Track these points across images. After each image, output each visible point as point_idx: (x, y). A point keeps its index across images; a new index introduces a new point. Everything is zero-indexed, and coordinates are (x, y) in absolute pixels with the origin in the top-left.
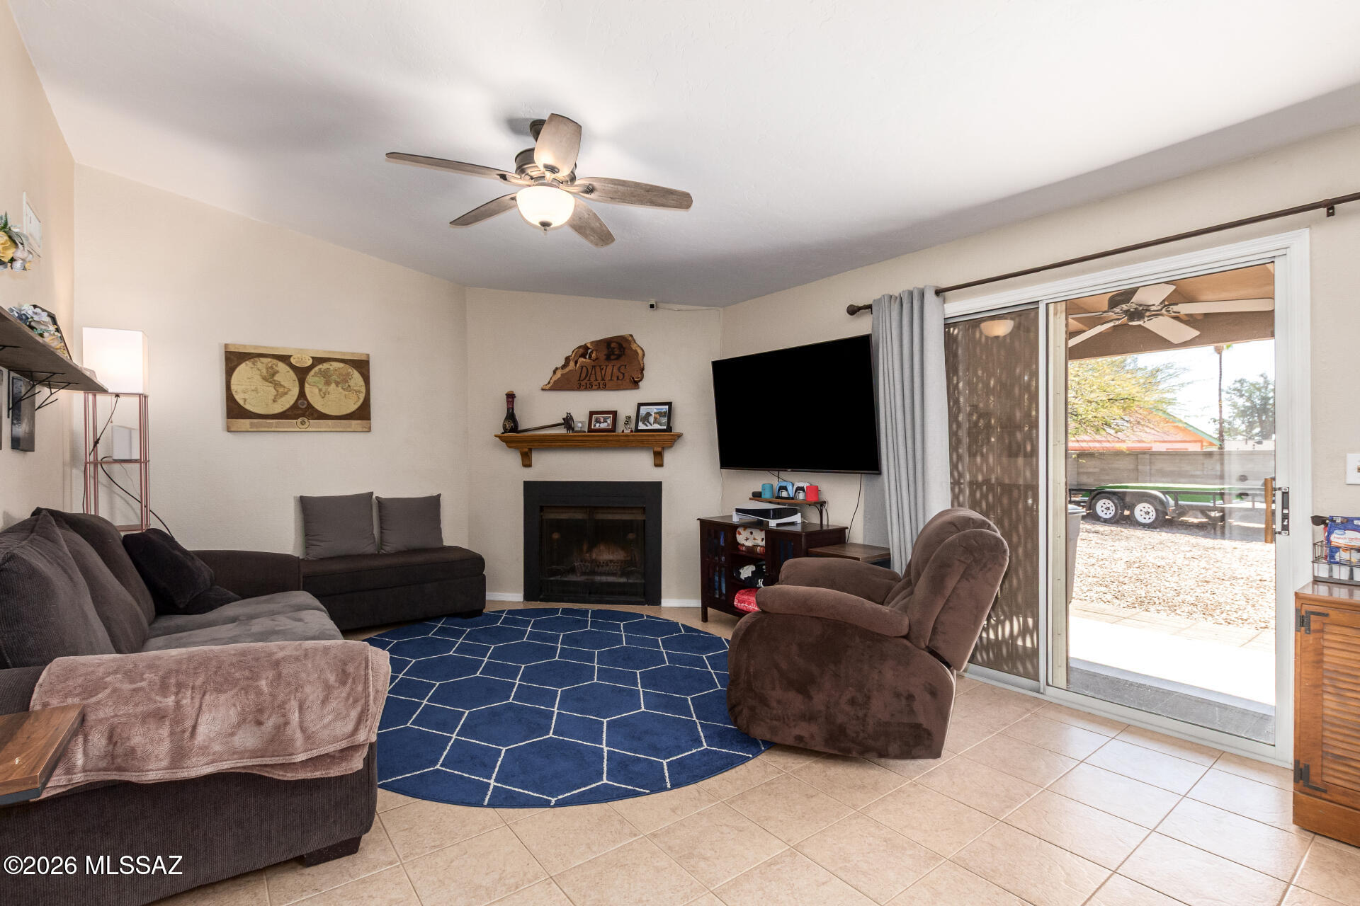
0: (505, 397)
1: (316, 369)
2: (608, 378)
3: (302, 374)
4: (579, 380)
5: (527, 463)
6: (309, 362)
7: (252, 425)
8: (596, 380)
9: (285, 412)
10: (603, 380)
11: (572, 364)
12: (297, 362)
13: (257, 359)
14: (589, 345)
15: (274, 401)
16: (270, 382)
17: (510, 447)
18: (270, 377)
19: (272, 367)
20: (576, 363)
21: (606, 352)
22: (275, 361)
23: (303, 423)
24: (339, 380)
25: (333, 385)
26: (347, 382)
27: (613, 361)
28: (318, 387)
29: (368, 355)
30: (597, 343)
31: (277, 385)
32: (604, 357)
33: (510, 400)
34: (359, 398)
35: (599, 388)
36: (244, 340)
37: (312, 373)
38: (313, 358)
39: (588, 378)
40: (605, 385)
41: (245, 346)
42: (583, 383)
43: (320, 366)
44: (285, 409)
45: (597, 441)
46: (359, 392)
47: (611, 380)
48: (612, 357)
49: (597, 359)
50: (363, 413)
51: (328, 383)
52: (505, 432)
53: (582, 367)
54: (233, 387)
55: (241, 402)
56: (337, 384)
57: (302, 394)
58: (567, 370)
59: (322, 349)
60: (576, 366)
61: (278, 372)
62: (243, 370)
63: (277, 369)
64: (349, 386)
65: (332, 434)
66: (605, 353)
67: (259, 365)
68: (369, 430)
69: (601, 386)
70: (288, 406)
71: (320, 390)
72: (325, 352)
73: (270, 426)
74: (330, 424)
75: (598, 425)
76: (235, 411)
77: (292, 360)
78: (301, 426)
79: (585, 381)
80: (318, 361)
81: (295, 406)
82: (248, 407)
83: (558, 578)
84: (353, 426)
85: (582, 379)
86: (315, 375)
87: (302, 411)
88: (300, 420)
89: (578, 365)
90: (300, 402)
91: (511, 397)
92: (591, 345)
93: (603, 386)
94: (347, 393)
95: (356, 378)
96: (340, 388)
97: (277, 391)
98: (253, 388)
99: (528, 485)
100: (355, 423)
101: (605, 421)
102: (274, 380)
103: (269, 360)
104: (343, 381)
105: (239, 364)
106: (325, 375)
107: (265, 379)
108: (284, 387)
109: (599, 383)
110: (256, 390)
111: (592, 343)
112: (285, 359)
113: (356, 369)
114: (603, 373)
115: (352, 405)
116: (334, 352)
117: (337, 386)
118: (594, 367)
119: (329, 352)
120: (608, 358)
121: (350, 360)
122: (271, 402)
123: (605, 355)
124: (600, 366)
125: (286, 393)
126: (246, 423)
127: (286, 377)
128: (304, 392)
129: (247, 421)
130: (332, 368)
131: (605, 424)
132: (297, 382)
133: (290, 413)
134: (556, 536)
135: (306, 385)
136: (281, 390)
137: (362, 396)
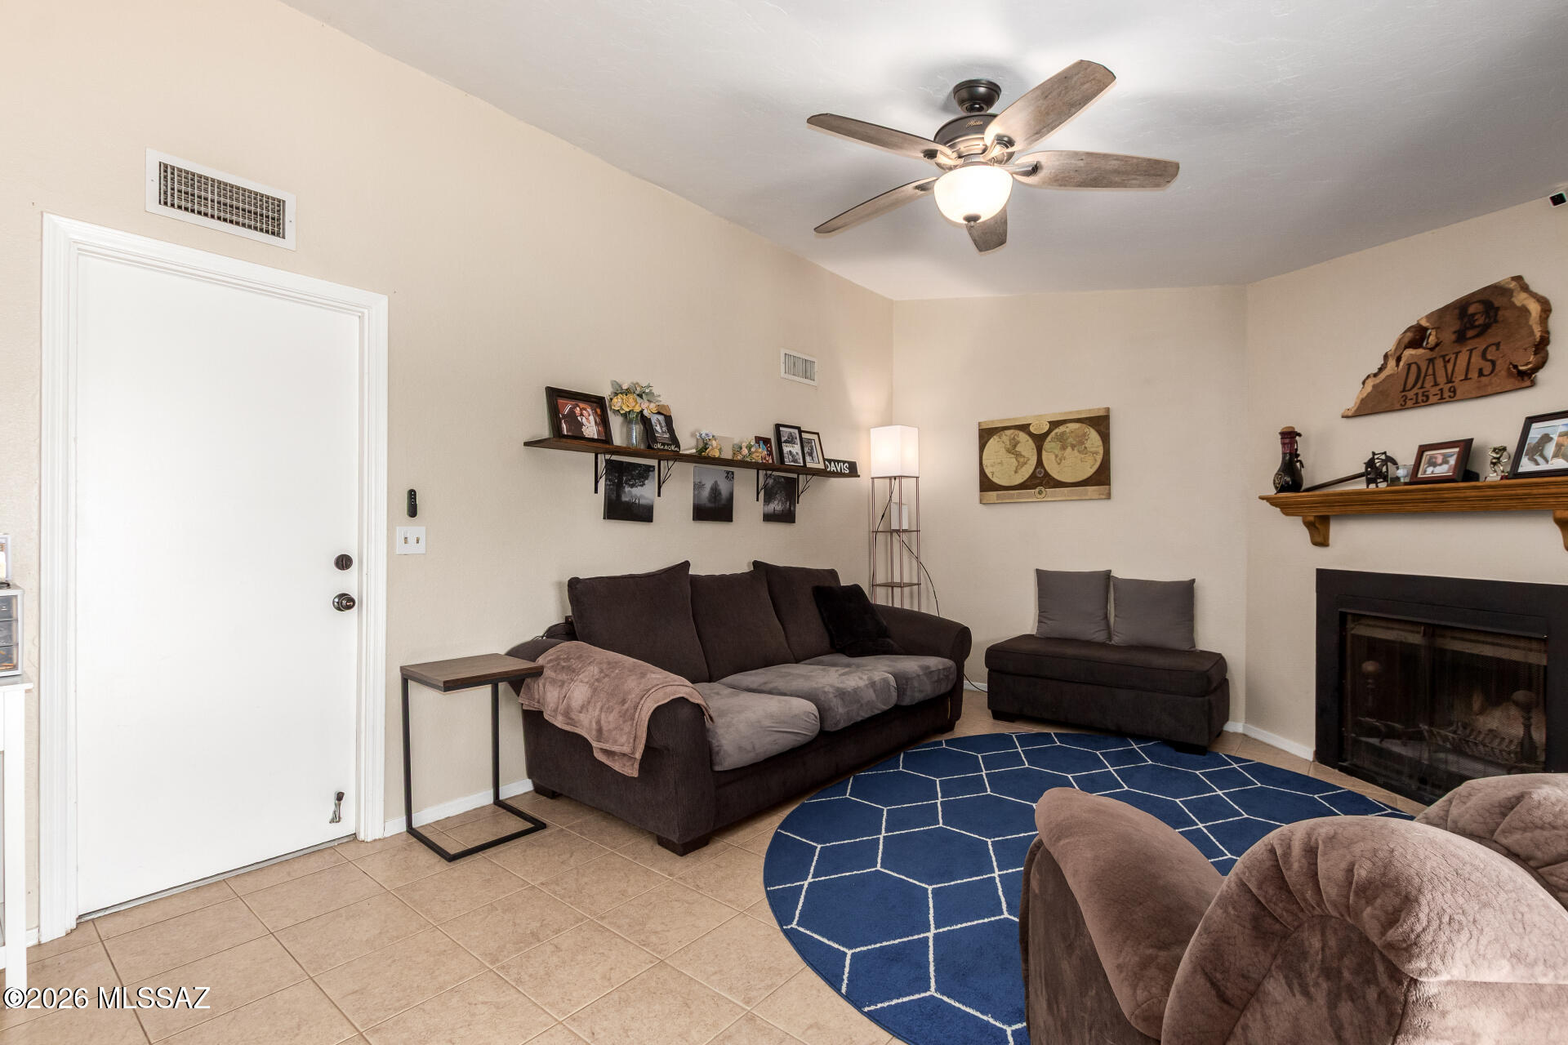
0: (1280, 437)
1: (1053, 434)
2: (1459, 376)
3: (1039, 440)
4: (1404, 391)
5: (1320, 539)
6: (1046, 427)
7: (998, 497)
8: (1436, 384)
9: (1025, 482)
10: (1450, 381)
11: (1392, 363)
12: (1036, 429)
13: (1002, 432)
14: (1424, 323)
15: (1016, 472)
16: (1013, 454)
17: (1287, 514)
18: (1012, 449)
19: (1014, 439)
20: (1399, 360)
21: (1456, 326)
22: (1017, 432)
23: (1040, 493)
24: (1074, 442)
25: (1069, 449)
26: (1083, 443)
27: (1470, 341)
28: (1054, 453)
29: (1108, 410)
30: (1440, 315)
31: (1018, 455)
32: (1453, 337)
33: (1287, 441)
34: (1096, 460)
35: (1442, 400)
36: (995, 415)
37: (1049, 438)
38: (1050, 422)
39: (1419, 385)
40: (1454, 392)
41: (993, 422)
42: (1411, 394)
43: (1057, 430)
44: (1025, 479)
45: (1424, 501)
46: (1096, 453)
47: (1466, 378)
48: (1470, 333)
49: (1437, 345)
50: (1101, 477)
51: (1064, 448)
52: (1279, 492)
53: (1409, 365)
54: (984, 462)
55: (990, 476)
56: (1073, 447)
57: (1040, 463)
58: (1383, 376)
59: (1058, 411)
60: (1397, 365)
61: (1019, 442)
62: (993, 443)
63: (1018, 439)
64: (1086, 448)
65: (1067, 503)
66: (1453, 329)
67: (1004, 438)
68: (1109, 496)
69: (1446, 394)
70: (1027, 476)
71: (1056, 456)
72: (1061, 414)
73: (1012, 497)
74: (1066, 492)
75: (1430, 470)
76: (987, 485)
77: (1032, 429)
78: (1039, 496)
79: (1415, 390)
80: (1055, 424)
81: (1033, 476)
82: (995, 480)
83: (1375, 741)
84: (1089, 493)
85: (1409, 386)
86: (1052, 441)
87: (1041, 480)
88: (1037, 490)
89: (1401, 364)
90: (1038, 470)
91: (1289, 437)
92: (1428, 321)
93: (1450, 395)
94: (1083, 456)
95: (1094, 437)
96: (1076, 451)
97: (1018, 462)
98: (999, 461)
99: (1323, 575)
100: (1091, 490)
101: (1445, 462)
102: (1016, 451)
103: (1012, 431)
104: (1080, 443)
105: (989, 440)
106: (1061, 439)
107: (1008, 451)
108: (1024, 457)
109: (1441, 390)
110: (1001, 463)
111: (1429, 317)
112: (1024, 428)
113: (1093, 428)
114: (1450, 371)
115: (1088, 469)
116: (1071, 413)
117: (1073, 450)
118: (1431, 361)
119: (1066, 413)
120: (1461, 338)
121: (1087, 418)
122: (1013, 473)
123: (1455, 332)
124: (1443, 357)
125: (1025, 463)
126: (993, 495)
127: (1027, 446)
128: (1042, 461)
129: (994, 494)
130: (1068, 430)
131: (1445, 467)
132: (1035, 450)
133: (1029, 483)
134: (1370, 667)
135: (1044, 453)
136: (1022, 460)
137: (1099, 458)
